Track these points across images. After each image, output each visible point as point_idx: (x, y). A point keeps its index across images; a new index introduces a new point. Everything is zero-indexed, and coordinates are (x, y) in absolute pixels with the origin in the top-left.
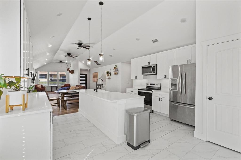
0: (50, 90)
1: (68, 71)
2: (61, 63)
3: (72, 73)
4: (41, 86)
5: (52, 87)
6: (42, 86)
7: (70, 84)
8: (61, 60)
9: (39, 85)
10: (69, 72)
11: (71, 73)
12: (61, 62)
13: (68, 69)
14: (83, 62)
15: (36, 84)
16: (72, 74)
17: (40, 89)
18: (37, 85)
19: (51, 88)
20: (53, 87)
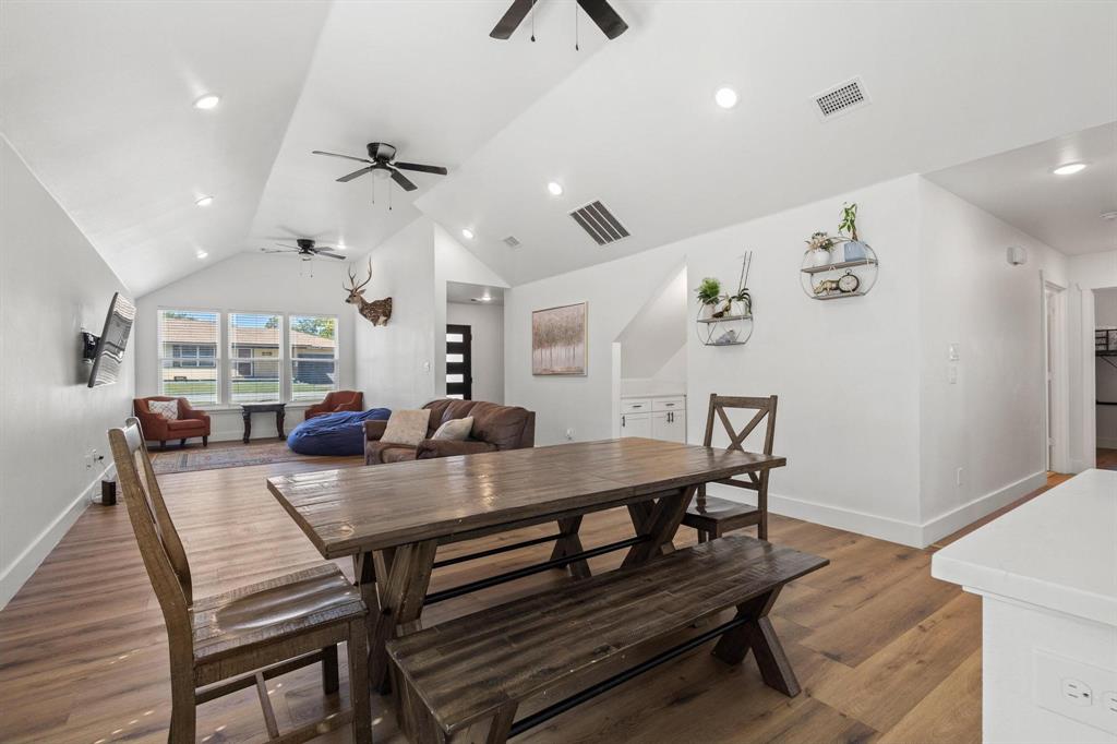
0: (239, 434)
1: (355, 307)
2: (306, 252)
3: (382, 318)
4: (174, 404)
5: (249, 413)
6: (182, 405)
7: (361, 394)
8: (307, 234)
9: (166, 403)
10: (361, 311)
11: (375, 321)
12: (306, 245)
13: (354, 296)
14: (468, 234)
15: (142, 396)
16: (380, 327)
17: (170, 427)
18: (146, 401)
19: (243, 422)
20: (252, 415)
